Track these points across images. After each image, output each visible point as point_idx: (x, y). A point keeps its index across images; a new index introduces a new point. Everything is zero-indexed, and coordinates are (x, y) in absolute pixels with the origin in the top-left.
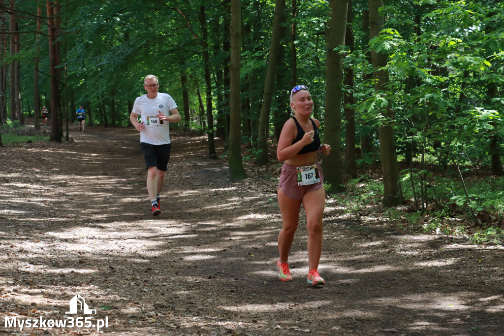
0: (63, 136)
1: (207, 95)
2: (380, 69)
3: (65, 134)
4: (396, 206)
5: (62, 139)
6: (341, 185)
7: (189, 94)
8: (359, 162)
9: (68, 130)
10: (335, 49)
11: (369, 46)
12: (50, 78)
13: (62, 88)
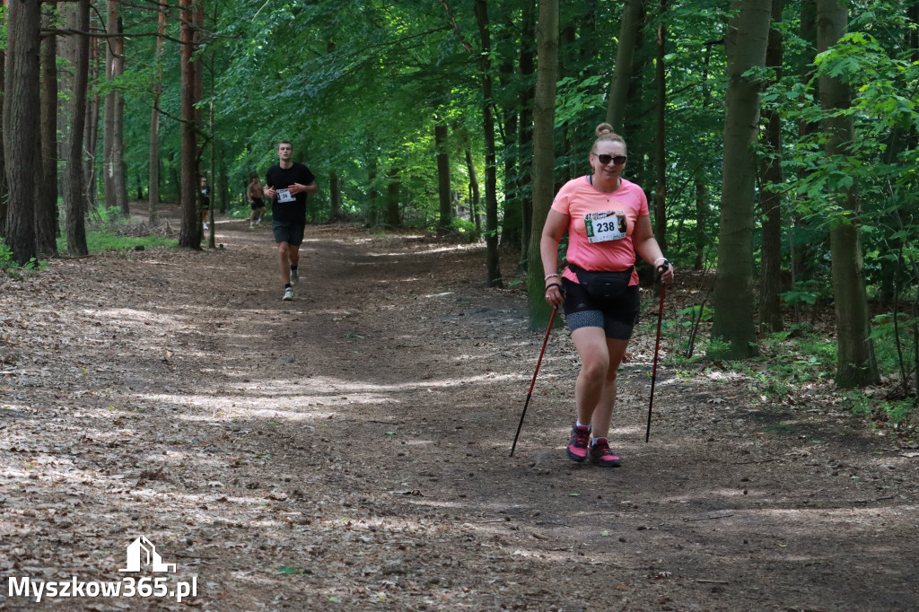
0: (204, 238)
1: (487, 162)
2: (836, 115)
3: (207, 235)
4: (863, 385)
5: (202, 245)
6: (751, 344)
7: (450, 160)
8: (789, 297)
9: (213, 228)
10: (746, 74)
11: (816, 67)
12: (182, 125)
13: (205, 145)
